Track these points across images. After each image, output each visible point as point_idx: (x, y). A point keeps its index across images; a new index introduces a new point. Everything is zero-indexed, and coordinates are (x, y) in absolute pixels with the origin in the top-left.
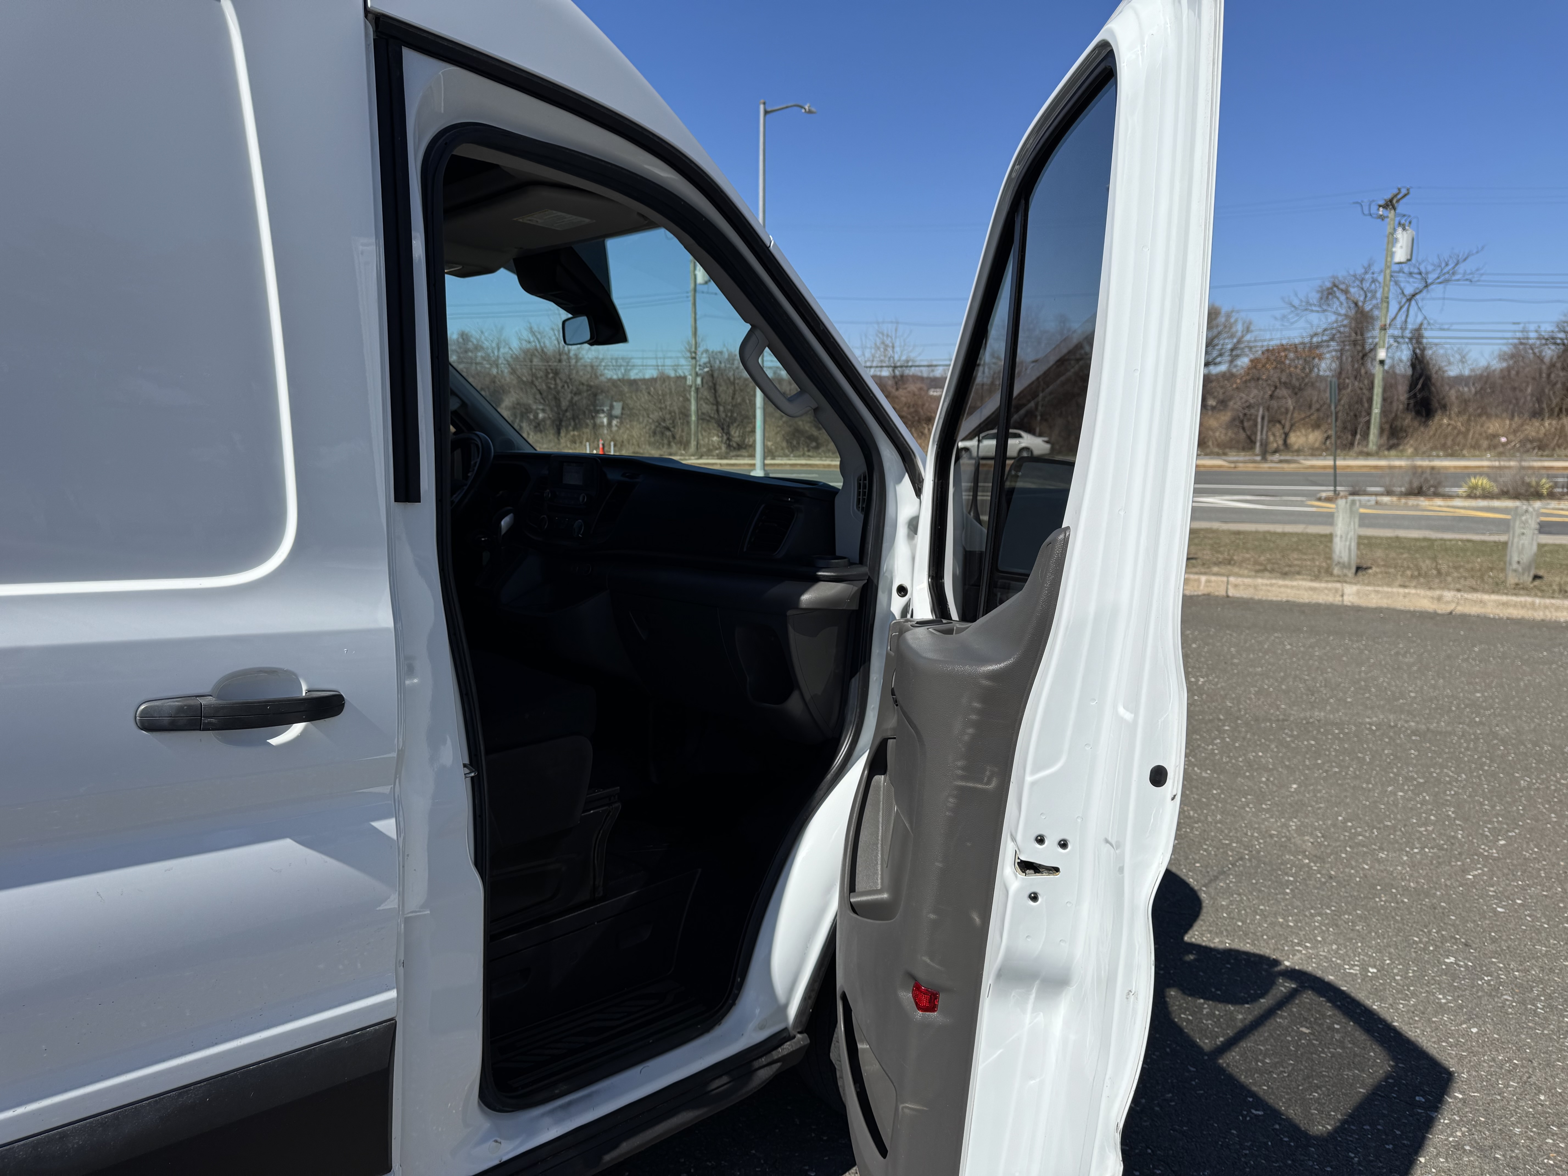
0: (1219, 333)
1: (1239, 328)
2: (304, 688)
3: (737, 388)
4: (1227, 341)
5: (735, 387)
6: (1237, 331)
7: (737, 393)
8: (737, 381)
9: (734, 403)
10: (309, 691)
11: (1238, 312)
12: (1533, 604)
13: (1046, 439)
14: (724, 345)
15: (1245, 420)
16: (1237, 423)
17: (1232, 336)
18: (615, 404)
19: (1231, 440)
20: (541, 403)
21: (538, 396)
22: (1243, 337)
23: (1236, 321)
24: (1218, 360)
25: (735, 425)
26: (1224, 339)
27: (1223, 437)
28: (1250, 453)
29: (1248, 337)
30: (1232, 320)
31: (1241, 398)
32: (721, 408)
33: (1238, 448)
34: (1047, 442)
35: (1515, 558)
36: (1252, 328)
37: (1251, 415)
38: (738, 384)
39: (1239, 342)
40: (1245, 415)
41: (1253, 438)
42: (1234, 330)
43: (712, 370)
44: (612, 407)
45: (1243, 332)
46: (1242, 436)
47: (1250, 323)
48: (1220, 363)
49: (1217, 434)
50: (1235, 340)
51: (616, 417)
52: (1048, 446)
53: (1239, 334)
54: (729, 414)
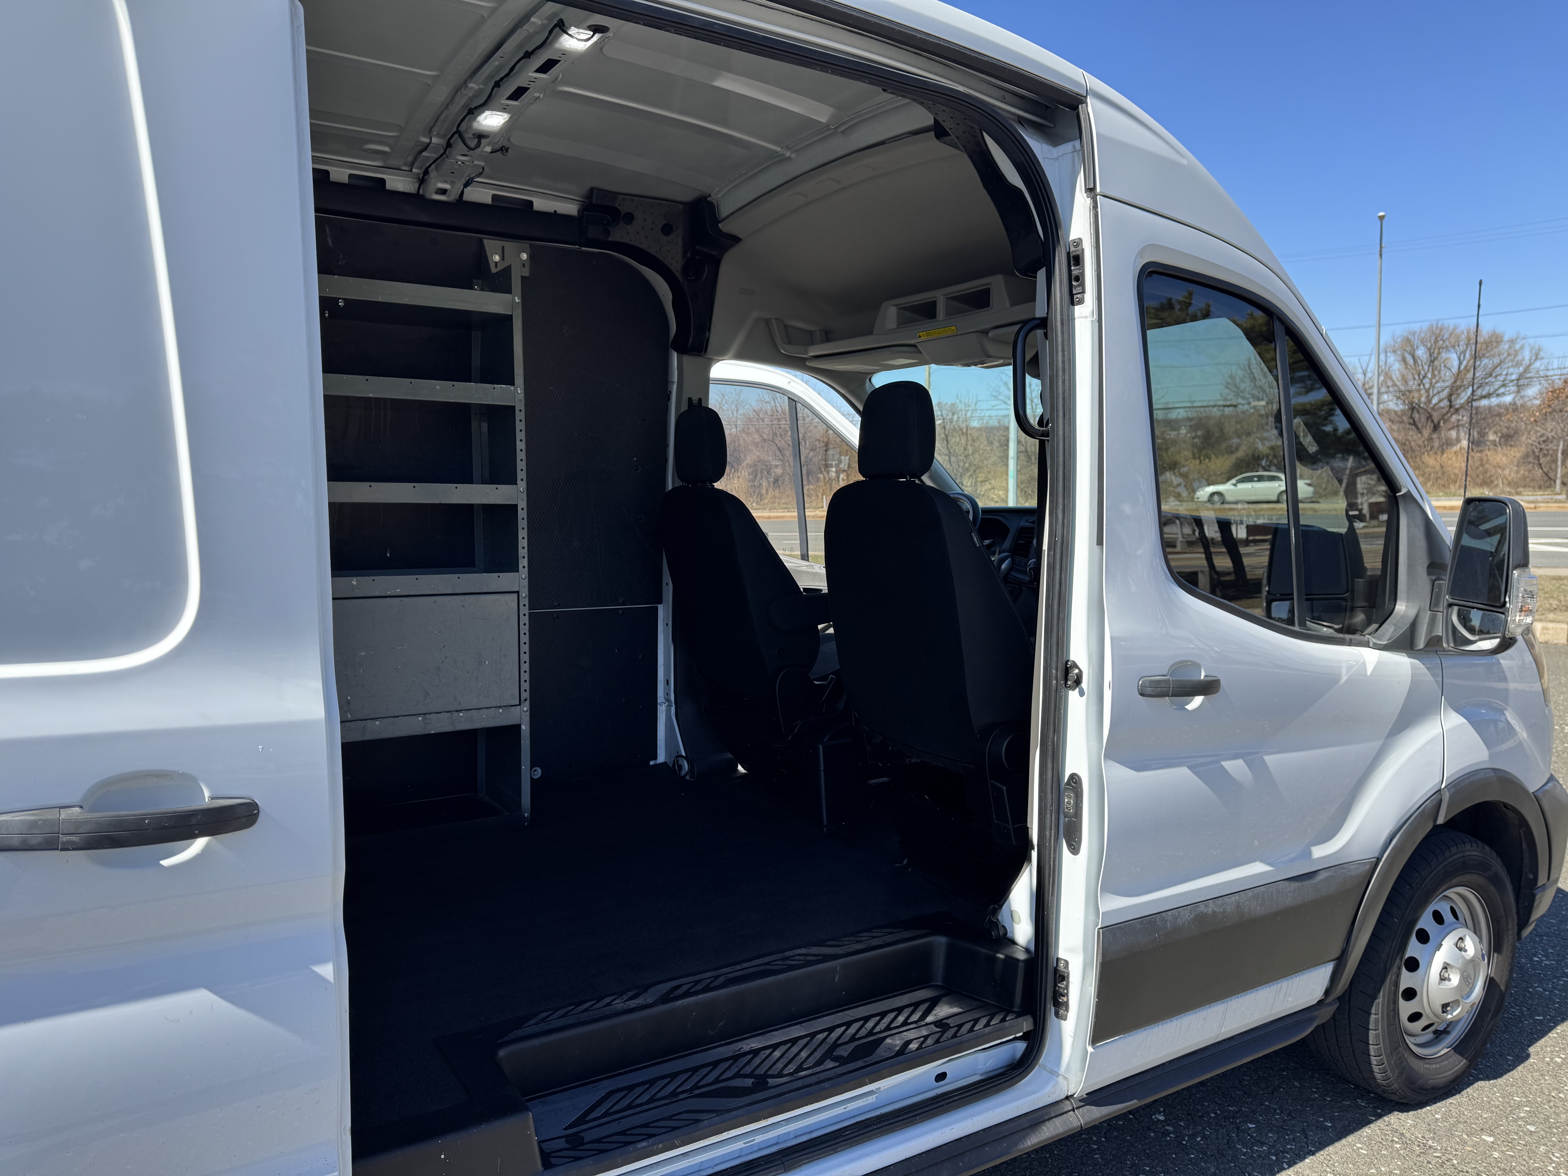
0: (1501, 362)
1: (1527, 355)
2: (207, 794)
3: (970, 438)
4: (1511, 370)
5: (967, 438)
6: (1523, 360)
7: (969, 443)
8: (969, 432)
9: (966, 454)
10: (212, 798)
11: (1524, 338)
13: (1308, 481)
14: (957, 397)
15: (1541, 456)
16: (1531, 459)
17: (1518, 364)
18: (843, 457)
19: (1524, 478)
20: (780, 459)
21: (778, 453)
22: (1530, 365)
23: (1522, 347)
24: (1502, 390)
25: (969, 474)
26: (1508, 368)
27: (1513, 475)
28: (1548, 491)
29: (1537, 364)
30: (1518, 347)
31: (1537, 432)
32: (953, 459)
33: (1534, 487)
34: (1309, 485)
36: (1542, 354)
37: (1548, 450)
38: (970, 434)
39: (1526, 370)
40: (1541, 449)
41: (1552, 475)
42: (1519, 358)
43: (944, 422)
44: (840, 461)
45: (1530, 360)
46: (1539, 473)
47: (1540, 350)
48: (1503, 394)
49: (1507, 472)
50: (1521, 369)
51: (844, 471)
52: (1311, 489)
53: (1527, 362)
54: (962, 464)
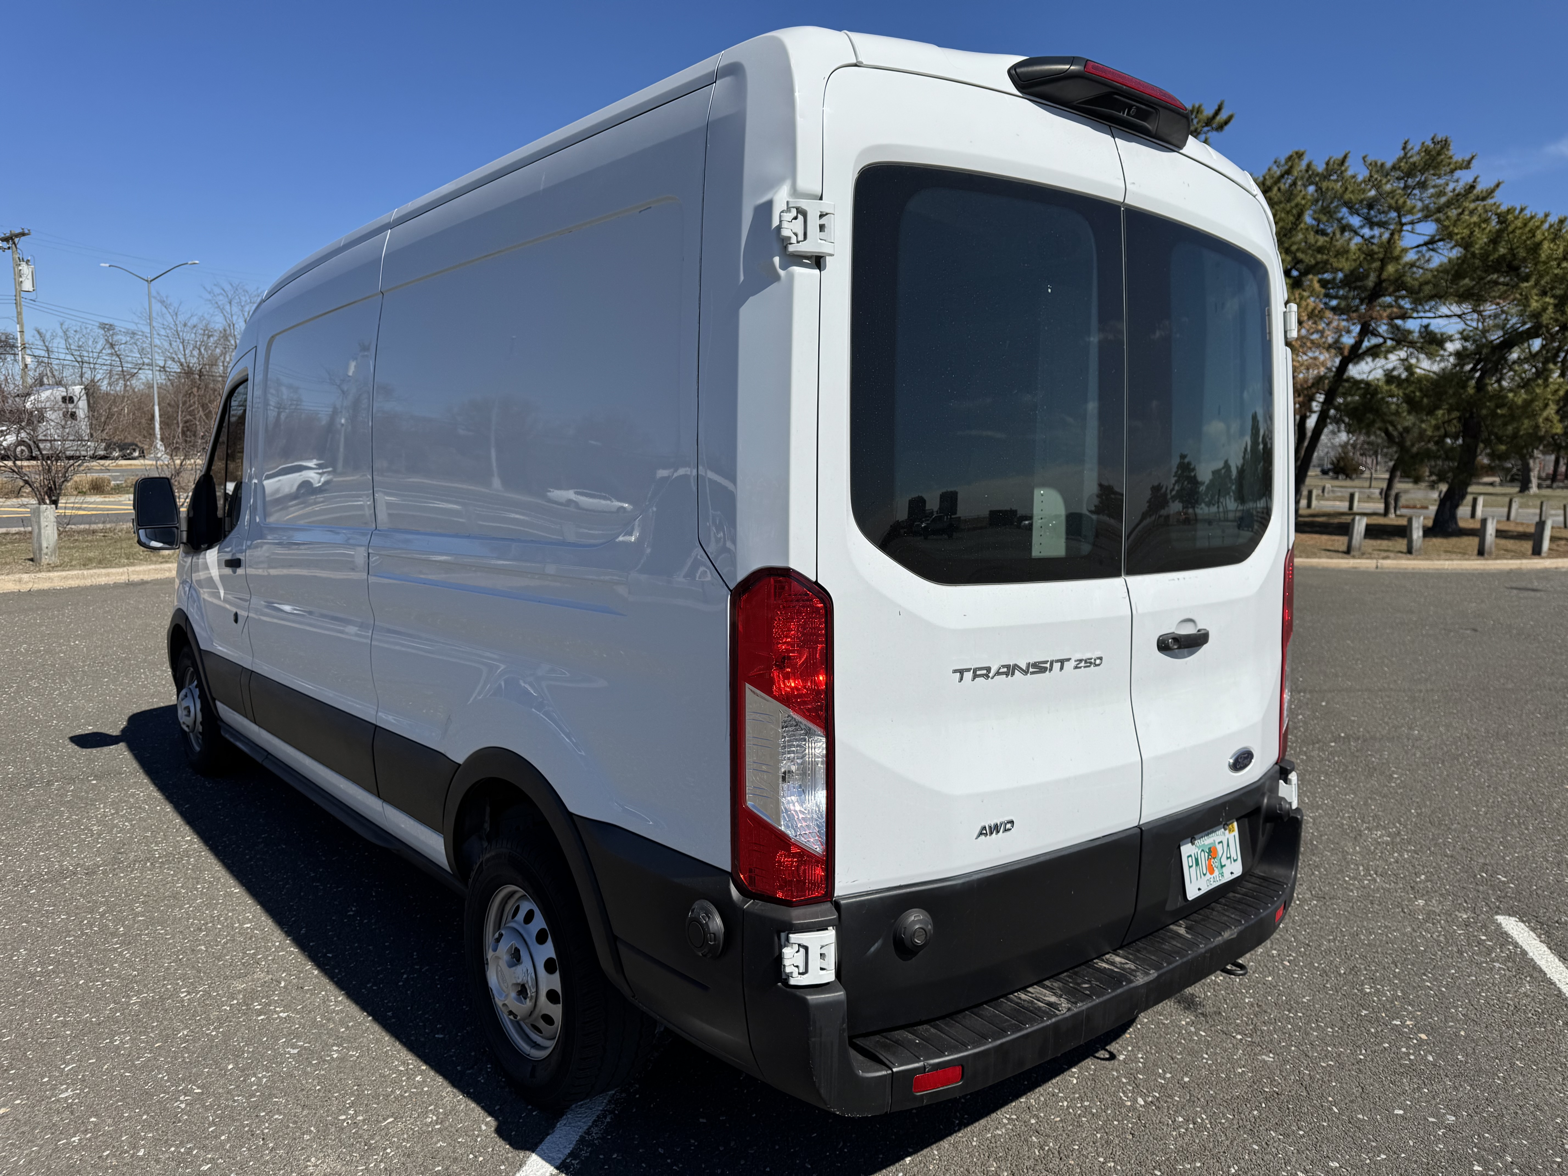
12: (83, 574)
35: (44, 545)
